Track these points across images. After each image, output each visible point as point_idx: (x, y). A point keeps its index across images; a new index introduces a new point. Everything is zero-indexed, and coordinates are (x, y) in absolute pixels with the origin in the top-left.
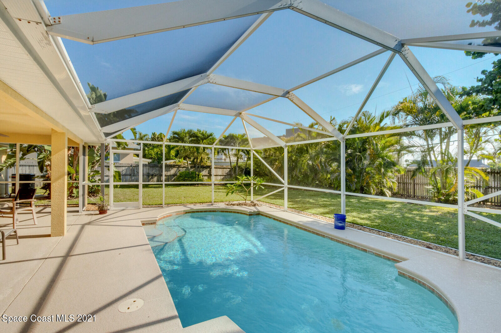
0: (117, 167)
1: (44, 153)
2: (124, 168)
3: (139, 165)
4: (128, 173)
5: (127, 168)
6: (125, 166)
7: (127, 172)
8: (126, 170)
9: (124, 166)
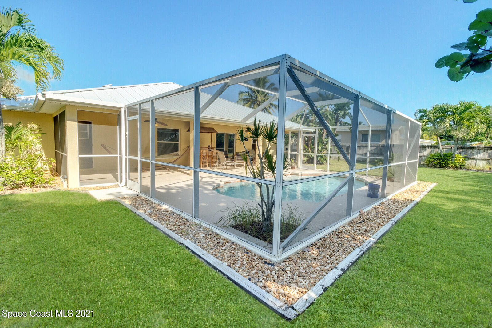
7: (375, 151)
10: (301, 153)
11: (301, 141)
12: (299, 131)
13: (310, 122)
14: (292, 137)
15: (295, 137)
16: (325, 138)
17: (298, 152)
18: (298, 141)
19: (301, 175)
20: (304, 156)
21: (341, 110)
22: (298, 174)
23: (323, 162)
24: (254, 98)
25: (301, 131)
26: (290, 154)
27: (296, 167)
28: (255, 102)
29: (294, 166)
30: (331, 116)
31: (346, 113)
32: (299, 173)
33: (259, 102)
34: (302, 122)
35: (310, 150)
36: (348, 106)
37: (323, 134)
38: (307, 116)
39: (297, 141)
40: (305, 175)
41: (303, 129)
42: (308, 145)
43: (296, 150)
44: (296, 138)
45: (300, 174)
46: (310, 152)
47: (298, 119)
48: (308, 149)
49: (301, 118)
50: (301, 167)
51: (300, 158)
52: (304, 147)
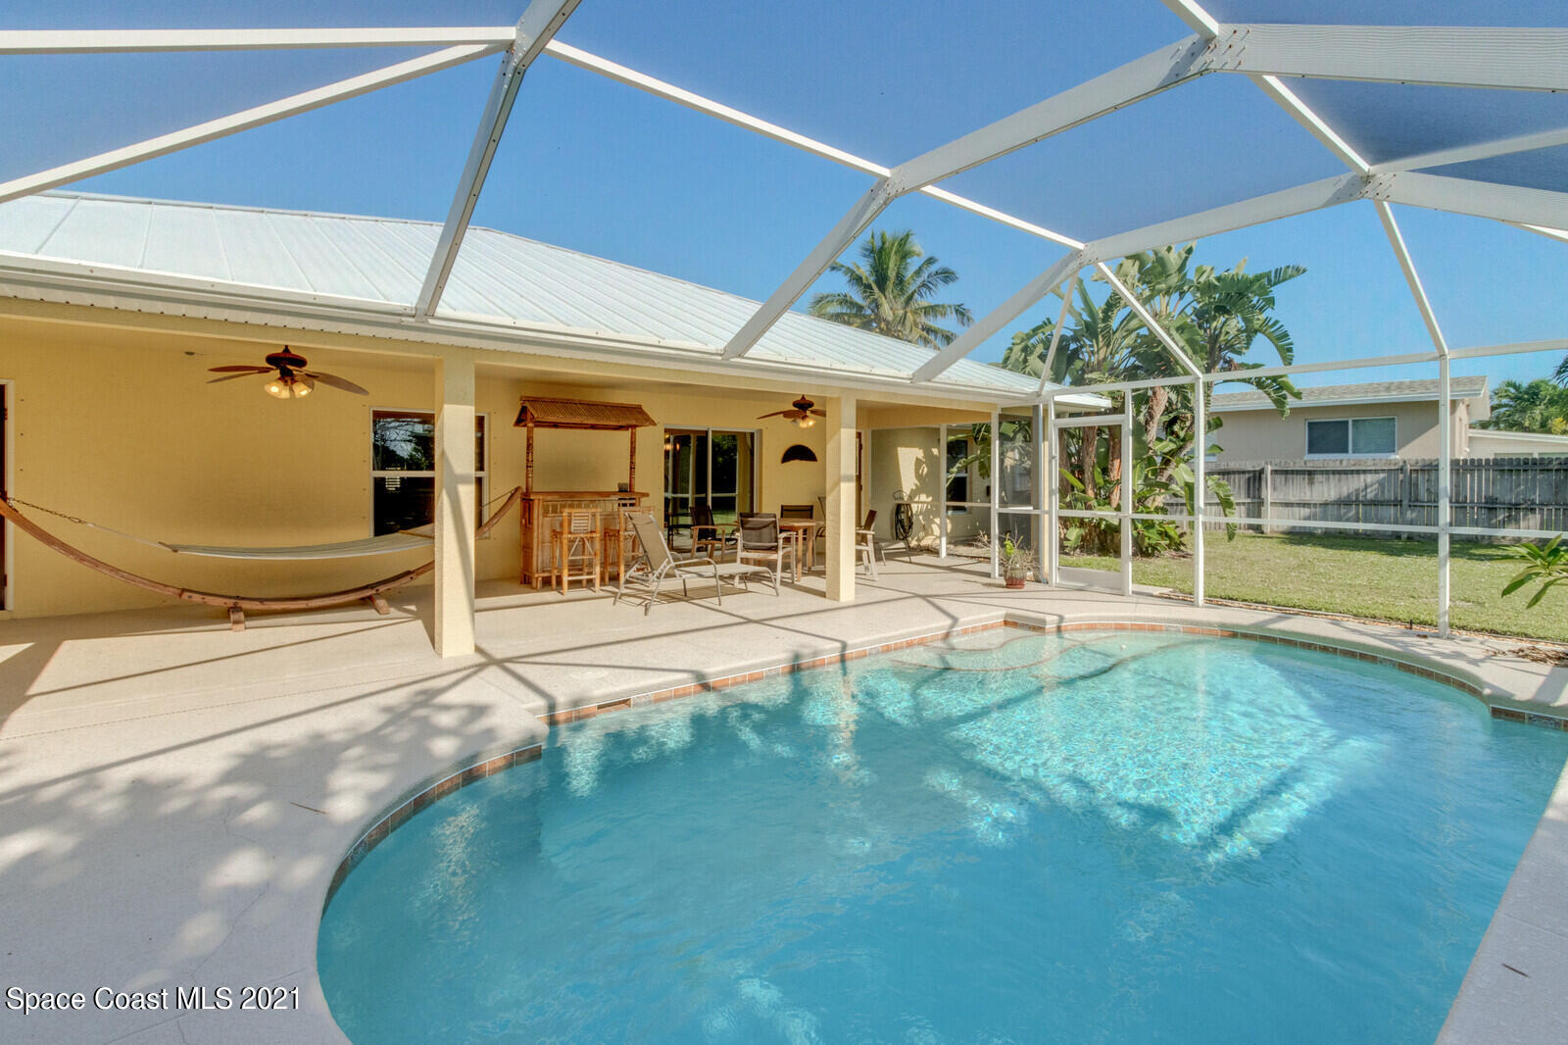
0: (1331, 476)
1: (1021, 444)
2: (1370, 478)
3: (1437, 465)
4: (1389, 495)
5: (1382, 476)
6: (1376, 472)
7: (1383, 492)
8: (1381, 483)
9: (1370, 471)
10: (1049, 509)
11: (1049, 449)
12: (1036, 408)
13: (1088, 367)
14: (1004, 438)
15: (1020, 436)
16: (1159, 439)
17: (1037, 507)
18: (1033, 455)
19: (1059, 629)
20: (1065, 522)
21: (1228, 312)
22: (1044, 621)
23: (1154, 548)
24: (869, 312)
25: (1046, 411)
26: (1000, 515)
27: (1030, 574)
28: (875, 325)
29: (1018, 574)
30: (1186, 335)
31: (1256, 324)
32: (1048, 618)
33: (887, 323)
34: (1046, 369)
35: (1091, 493)
36: (1263, 291)
37: (1147, 422)
38: (1073, 346)
39: (1028, 454)
40: (1078, 629)
41: (1058, 398)
42: (1082, 472)
43: (1027, 497)
44: (1028, 439)
45: (1051, 622)
46: (1094, 503)
47: (1033, 360)
48: (1084, 492)
49: (1042, 357)
50: (1056, 579)
51: (1049, 533)
52: (1062, 479)
